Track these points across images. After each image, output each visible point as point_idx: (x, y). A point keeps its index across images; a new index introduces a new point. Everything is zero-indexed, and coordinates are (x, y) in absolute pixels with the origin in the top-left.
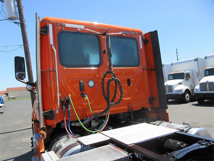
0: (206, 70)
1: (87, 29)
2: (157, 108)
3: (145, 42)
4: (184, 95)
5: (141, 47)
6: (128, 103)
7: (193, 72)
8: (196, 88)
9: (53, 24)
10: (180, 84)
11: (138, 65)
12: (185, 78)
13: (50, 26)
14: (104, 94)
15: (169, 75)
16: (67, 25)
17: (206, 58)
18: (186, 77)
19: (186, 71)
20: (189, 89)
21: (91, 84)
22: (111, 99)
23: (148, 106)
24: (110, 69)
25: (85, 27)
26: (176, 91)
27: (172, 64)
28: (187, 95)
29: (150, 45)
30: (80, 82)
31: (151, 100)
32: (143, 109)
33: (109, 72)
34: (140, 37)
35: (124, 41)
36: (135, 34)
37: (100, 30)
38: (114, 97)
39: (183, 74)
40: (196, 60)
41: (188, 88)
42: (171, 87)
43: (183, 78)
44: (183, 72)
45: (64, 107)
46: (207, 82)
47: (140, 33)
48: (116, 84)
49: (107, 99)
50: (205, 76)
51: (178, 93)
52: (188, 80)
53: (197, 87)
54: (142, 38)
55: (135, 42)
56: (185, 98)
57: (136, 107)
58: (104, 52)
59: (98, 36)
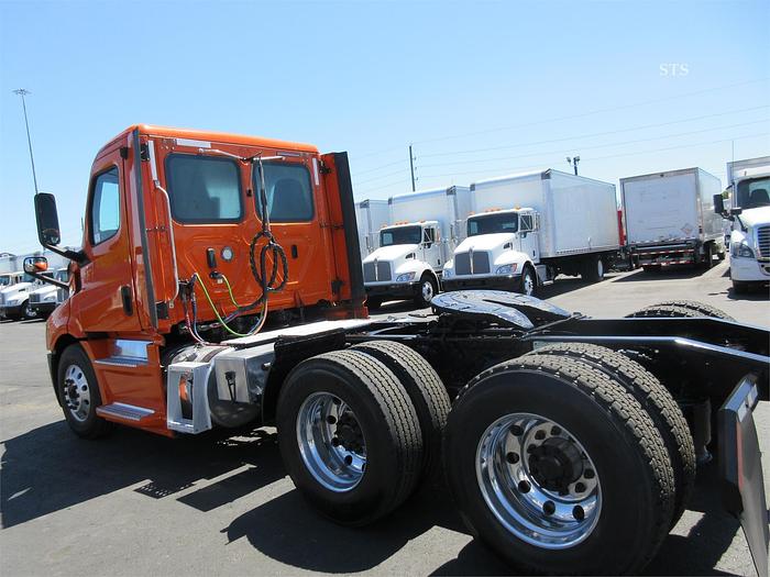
0: (470, 220)
1: (217, 151)
2: (347, 302)
3: (324, 171)
4: (418, 286)
5: (317, 183)
6: (294, 292)
7: (442, 225)
8: (445, 266)
9: (155, 140)
10: (409, 256)
11: (311, 219)
12: (422, 242)
13: (151, 144)
14: (255, 273)
15: (383, 232)
16: (180, 142)
17: (473, 187)
18: (426, 240)
19: (427, 223)
20: (433, 271)
21: (227, 254)
22: (268, 280)
23: (331, 297)
24: (264, 227)
25: (213, 146)
26: (401, 276)
27: (390, 201)
28: (428, 286)
29: (333, 177)
30: (208, 252)
31: (337, 286)
32: (322, 302)
33: (263, 233)
34: (314, 160)
35: (286, 170)
36: (305, 157)
37: (240, 151)
38: (272, 279)
39: (419, 228)
40: (451, 192)
41: (429, 267)
42: (385, 267)
43: (418, 242)
44: (418, 224)
45: (184, 296)
46: (471, 250)
47: (315, 154)
48: (275, 255)
49: (262, 283)
50: (470, 235)
51: (405, 281)
52: (429, 245)
53: (450, 265)
54: (319, 163)
55: (306, 174)
56: (422, 295)
57: (310, 298)
58: (249, 194)
59: (236, 163)
